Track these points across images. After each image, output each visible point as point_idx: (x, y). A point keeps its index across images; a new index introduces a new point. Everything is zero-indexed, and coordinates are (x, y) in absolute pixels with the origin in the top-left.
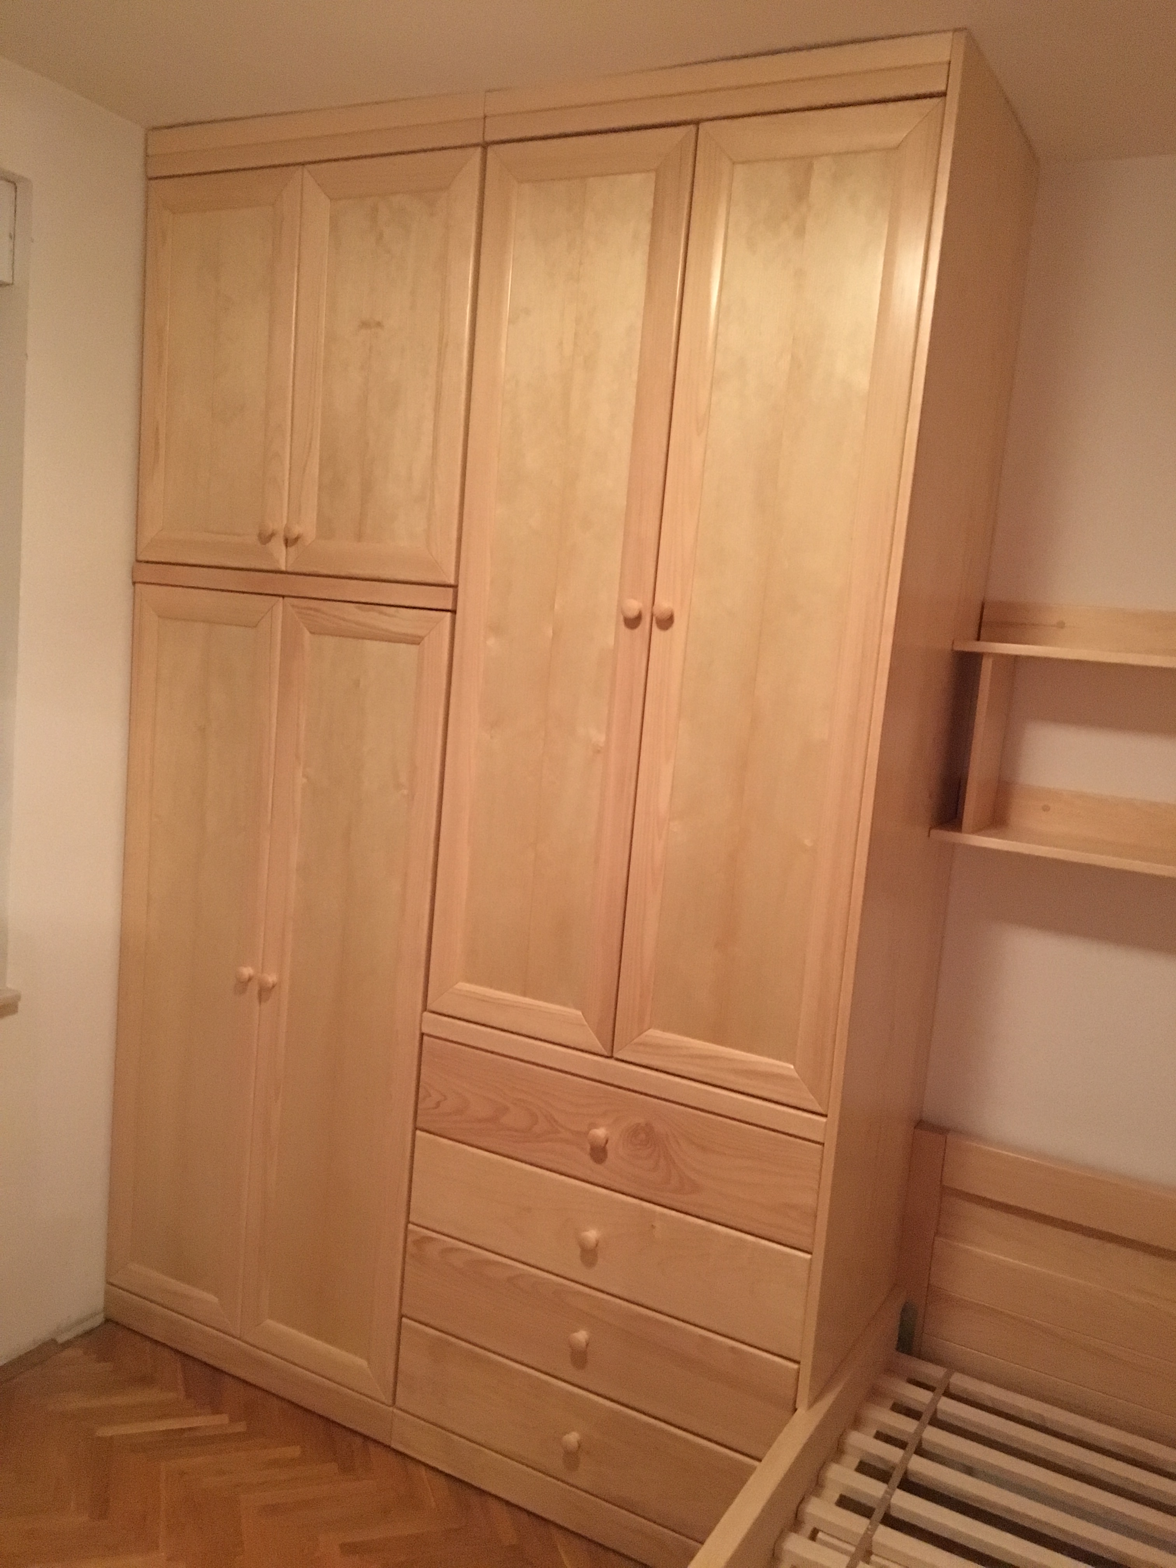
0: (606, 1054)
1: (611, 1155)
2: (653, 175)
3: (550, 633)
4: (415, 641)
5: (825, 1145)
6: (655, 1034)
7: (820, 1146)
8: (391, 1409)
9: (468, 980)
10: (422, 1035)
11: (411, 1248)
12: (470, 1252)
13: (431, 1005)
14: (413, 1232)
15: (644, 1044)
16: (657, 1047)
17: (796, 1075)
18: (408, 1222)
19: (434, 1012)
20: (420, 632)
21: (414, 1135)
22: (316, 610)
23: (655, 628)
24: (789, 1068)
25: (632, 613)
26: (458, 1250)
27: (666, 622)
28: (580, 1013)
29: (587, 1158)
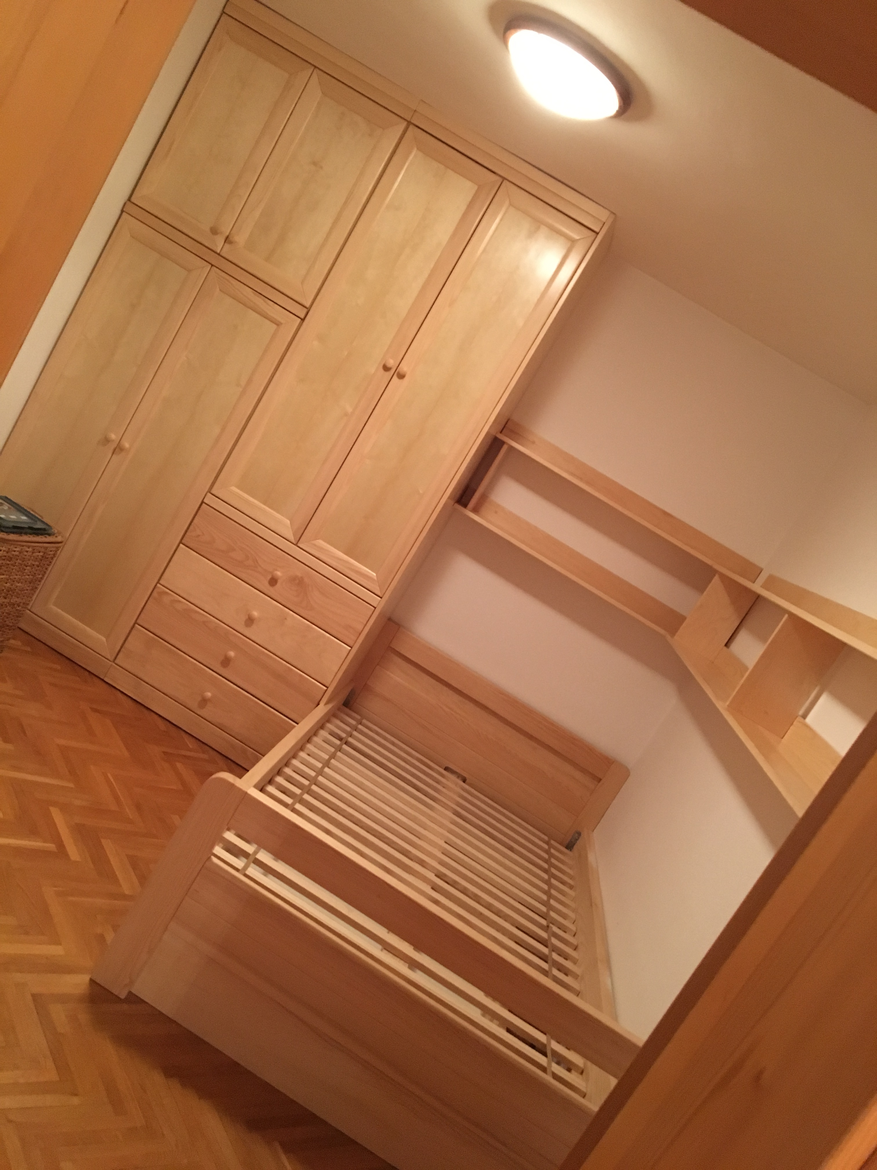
0: (295, 543)
1: (278, 584)
2: (476, 187)
3: (346, 353)
4: (278, 324)
5: (376, 608)
6: (321, 543)
7: (373, 608)
8: (111, 663)
9: (238, 487)
10: (203, 502)
11: (155, 594)
12: (187, 605)
13: (214, 491)
14: (159, 588)
15: (315, 545)
16: (320, 549)
17: (375, 578)
18: (158, 582)
19: (213, 495)
20: (282, 321)
21: (178, 545)
22: (228, 281)
23: (395, 377)
24: (374, 575)
25: (389, 365)
26: (180, 601)
27: (401, 376)
28: (288, 522)
29: (266, 583)
